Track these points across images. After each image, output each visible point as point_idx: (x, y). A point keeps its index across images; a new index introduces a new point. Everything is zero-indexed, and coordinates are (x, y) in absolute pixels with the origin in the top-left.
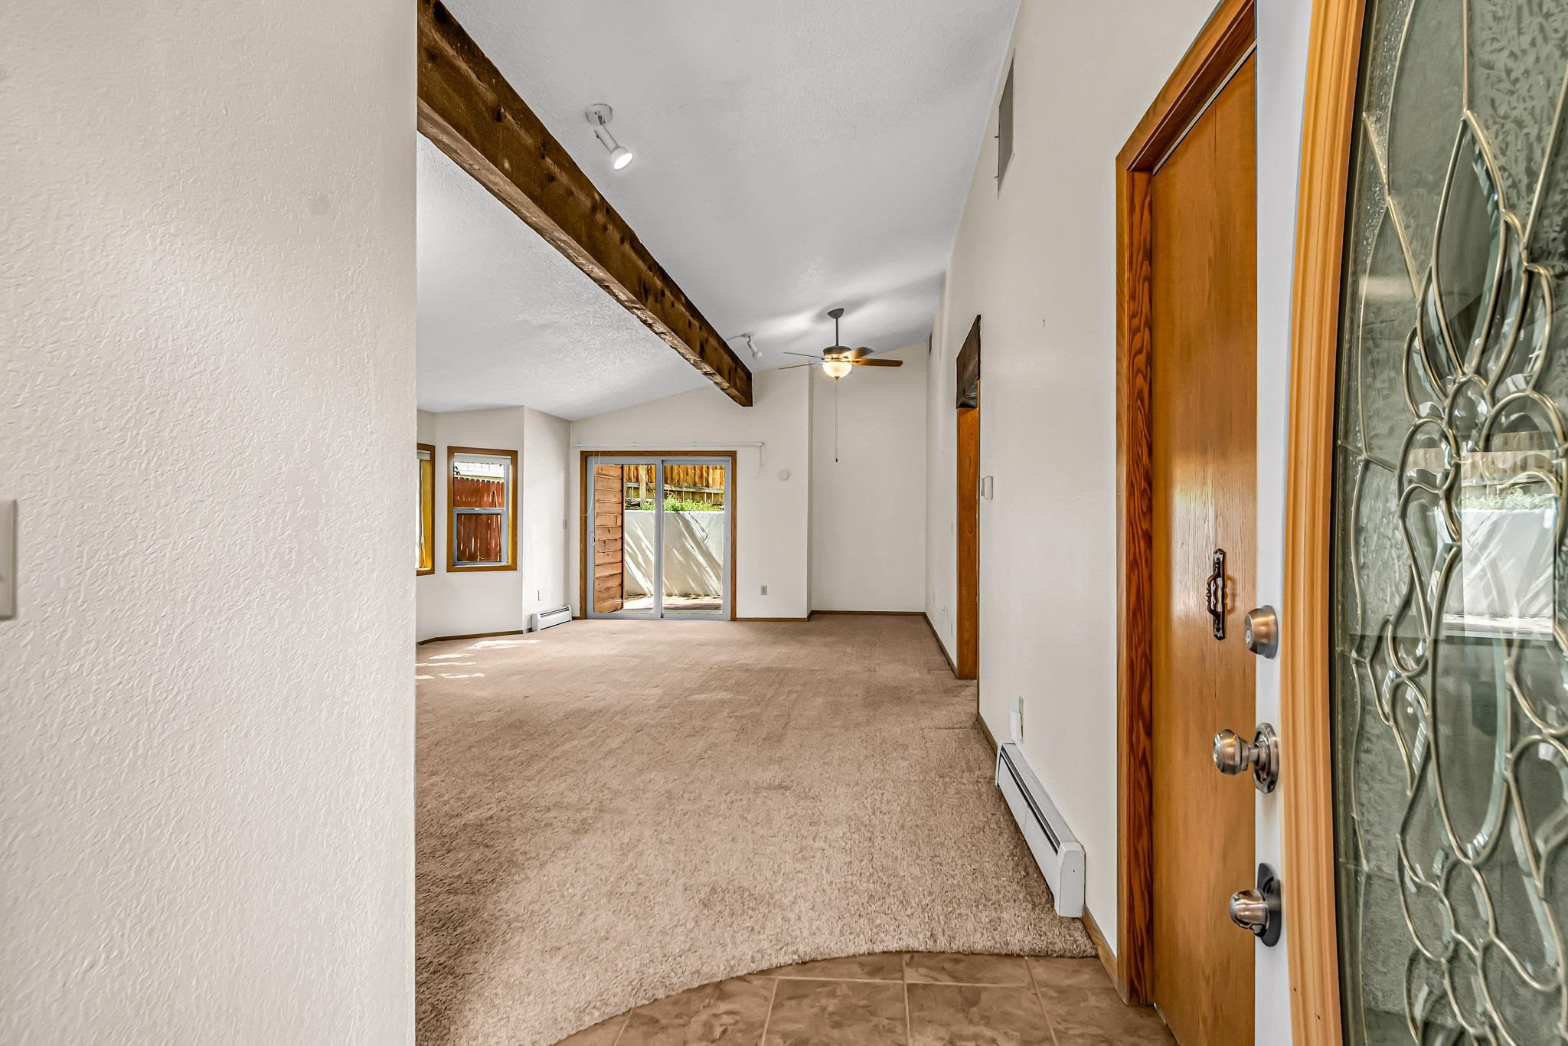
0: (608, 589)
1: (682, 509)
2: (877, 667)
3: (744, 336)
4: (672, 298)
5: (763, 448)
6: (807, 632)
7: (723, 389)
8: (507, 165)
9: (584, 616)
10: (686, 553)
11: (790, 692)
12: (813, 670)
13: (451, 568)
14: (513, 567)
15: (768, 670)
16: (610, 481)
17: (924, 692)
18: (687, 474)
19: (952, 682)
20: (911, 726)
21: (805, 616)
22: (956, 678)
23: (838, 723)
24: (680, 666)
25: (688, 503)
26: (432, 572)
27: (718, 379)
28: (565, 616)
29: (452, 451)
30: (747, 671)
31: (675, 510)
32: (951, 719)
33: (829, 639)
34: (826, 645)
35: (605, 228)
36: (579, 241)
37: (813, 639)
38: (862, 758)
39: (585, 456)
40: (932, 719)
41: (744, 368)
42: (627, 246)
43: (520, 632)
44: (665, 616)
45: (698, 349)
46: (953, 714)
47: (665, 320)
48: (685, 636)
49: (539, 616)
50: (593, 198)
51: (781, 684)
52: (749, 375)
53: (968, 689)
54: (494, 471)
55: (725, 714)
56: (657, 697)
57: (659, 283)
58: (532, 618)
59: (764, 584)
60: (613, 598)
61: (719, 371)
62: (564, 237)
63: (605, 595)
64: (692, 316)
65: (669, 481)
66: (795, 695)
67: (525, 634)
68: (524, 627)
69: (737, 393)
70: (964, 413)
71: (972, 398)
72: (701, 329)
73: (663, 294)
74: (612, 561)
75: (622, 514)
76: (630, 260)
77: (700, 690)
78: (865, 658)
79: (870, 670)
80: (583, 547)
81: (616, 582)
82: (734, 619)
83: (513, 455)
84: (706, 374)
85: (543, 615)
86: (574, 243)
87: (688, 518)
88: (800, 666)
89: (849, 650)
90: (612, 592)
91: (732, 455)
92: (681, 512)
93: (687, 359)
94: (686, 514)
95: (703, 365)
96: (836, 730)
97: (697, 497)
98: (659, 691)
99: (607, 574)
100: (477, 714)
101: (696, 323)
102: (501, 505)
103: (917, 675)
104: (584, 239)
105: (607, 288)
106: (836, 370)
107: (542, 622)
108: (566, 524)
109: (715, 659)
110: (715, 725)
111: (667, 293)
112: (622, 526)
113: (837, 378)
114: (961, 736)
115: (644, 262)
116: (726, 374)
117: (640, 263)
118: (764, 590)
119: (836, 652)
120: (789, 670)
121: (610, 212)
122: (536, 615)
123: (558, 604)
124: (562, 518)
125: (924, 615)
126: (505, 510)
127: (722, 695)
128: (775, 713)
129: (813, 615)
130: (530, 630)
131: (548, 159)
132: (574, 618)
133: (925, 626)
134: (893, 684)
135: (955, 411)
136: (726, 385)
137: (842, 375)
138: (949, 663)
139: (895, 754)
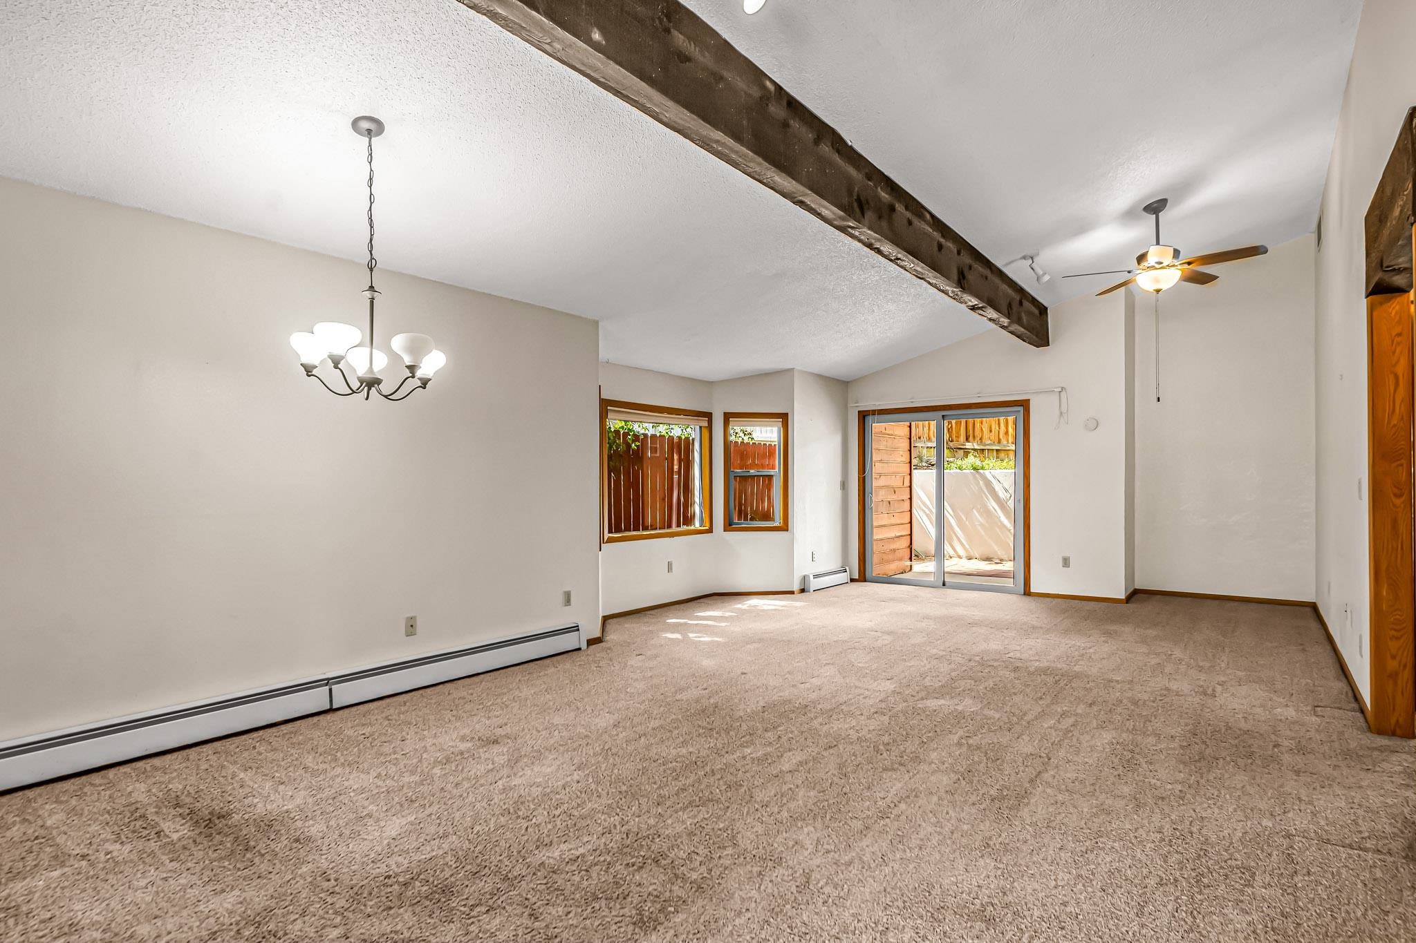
0: (894, 550)
1: (983, 468)
2: (1219, 689)
3: (1024, 258)
4: (908, 214)
5: (1063, 394)
6: (1122, 619)
7: (1003, 327)
8: (596, 36)
9: (863, 578)
10: (987, 513)
11: (1064, 715)
12: (1111, 681)
13: (729, 526)
14: (785, 528)
15: (1045, 671)
16: (896, 440)
17: (1301, 750)
18: (991, 431)
19: (1358, 739)
20: (1267, 823)
21: (1122, 596)
22: (1370, 729)
23: (1126, 790)
24: (935, 651)
25: (990, 462)
26: (710, 531)
27: (992, 313)
28: (843, 577)
29: (728, 417)
30: (1016, 669)
31: (975, 469)
32: (1355, 822)
33: (1151, 632)
34: (1144, 641)
35: (786, 125)
36: (738, 138)
37: (1127, 629)
38: (1152, 882)
39: (863, 416)
40: (1314, 814)
41: (1034, 301)
42: (825, 149)
43: (792, 593)
44: (947, 584)
45: (955, 275)
46: (1361, 812)
47: (896, 242)
48: (959, 611)
49: (812, 577)
50: (764, 87)
51: (1055, 700)
52: (1043, 310)
53: (1394, 758)
54: (767, 434)
55: (955, 738)
56: (883, 696)
57: (884, 196)
58: (804, 578)
59: (1067, 555)
60: (901, 559)
61: (992, 304)
62: (718, 135)
63: (891, 557)
64: (943, 236)
65: (971, 438)
66: (1071, 720)
67: (797, 596)
68: (796, 588)
69: (1023, 330)
70: (1381, 304)
71: (1399, 271)
72: (959, 253)
73: (892, 209)
74: (899, 522)
75: (910, 474)
76: (831, 164)
77: (940, 692)
78: (1201, 669)
79: (1205, 694)
80: (861, 508)
81: (906, 542)
82: (1027, 592)
83: (784, 418)
84: (973, 308)
85: (816, 576)
86: (730, 142)
87: (990, 477)
88: (1095, 670)
89: (1178, 653)
90: (898, 554)
91: (1025, 404)
92: (981, 471)
93: (943, 291)
94: (987, 473)
95: (966, 297)
96: (1120, 803)
97: (1002, 455)
98: (890, 686)
99: (893, 535)
100: (682, 690)
101: (949, 245)
102: (773, 468)
103: (1291, 713)
104: (747, 136)
105: (801, 204)
106: (1157, 281)
107: (814, 584)
108: (844, 485)
109: (983, 646)
110: (934, 755)
111: (900, 207)
112: (910, 487)
113: (1158, 291)
114: (1379, 874)
115: (858, 168)
116: (1004, 308)
117: (852, 171)
118: (1066, 562)
119: (1158, 654)
120: (1077, 676)
121: (793, 105)
122: (809, 576)
123: (836, 565)
124: (838, 478)
125: (1314, 607)
126: (777, 471)
127: (968, 705)
128: (1029, 749)
129: (1135, 595)
130: (803, 591)
131: (675, 33)
132: (852, 580)
133: (1314, 625)
134: (1243, 725)
135: (1363, 304)
136: (1005, 321)
137: (1165, 286)
138: (1356, 697)
139: (1222, 888)
